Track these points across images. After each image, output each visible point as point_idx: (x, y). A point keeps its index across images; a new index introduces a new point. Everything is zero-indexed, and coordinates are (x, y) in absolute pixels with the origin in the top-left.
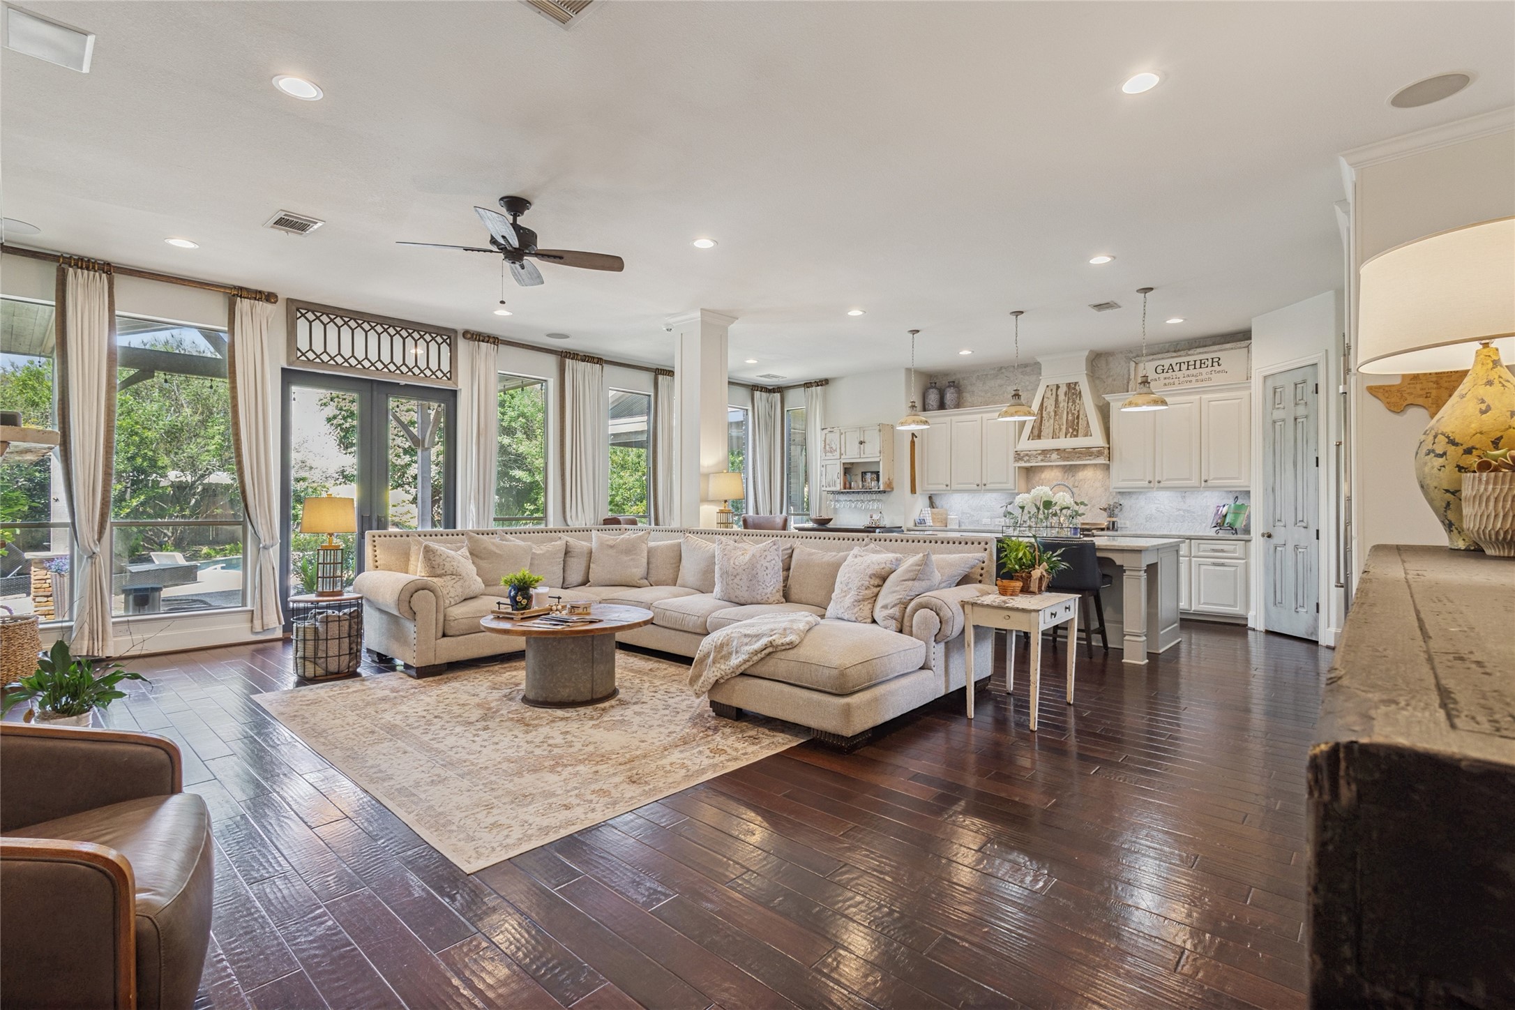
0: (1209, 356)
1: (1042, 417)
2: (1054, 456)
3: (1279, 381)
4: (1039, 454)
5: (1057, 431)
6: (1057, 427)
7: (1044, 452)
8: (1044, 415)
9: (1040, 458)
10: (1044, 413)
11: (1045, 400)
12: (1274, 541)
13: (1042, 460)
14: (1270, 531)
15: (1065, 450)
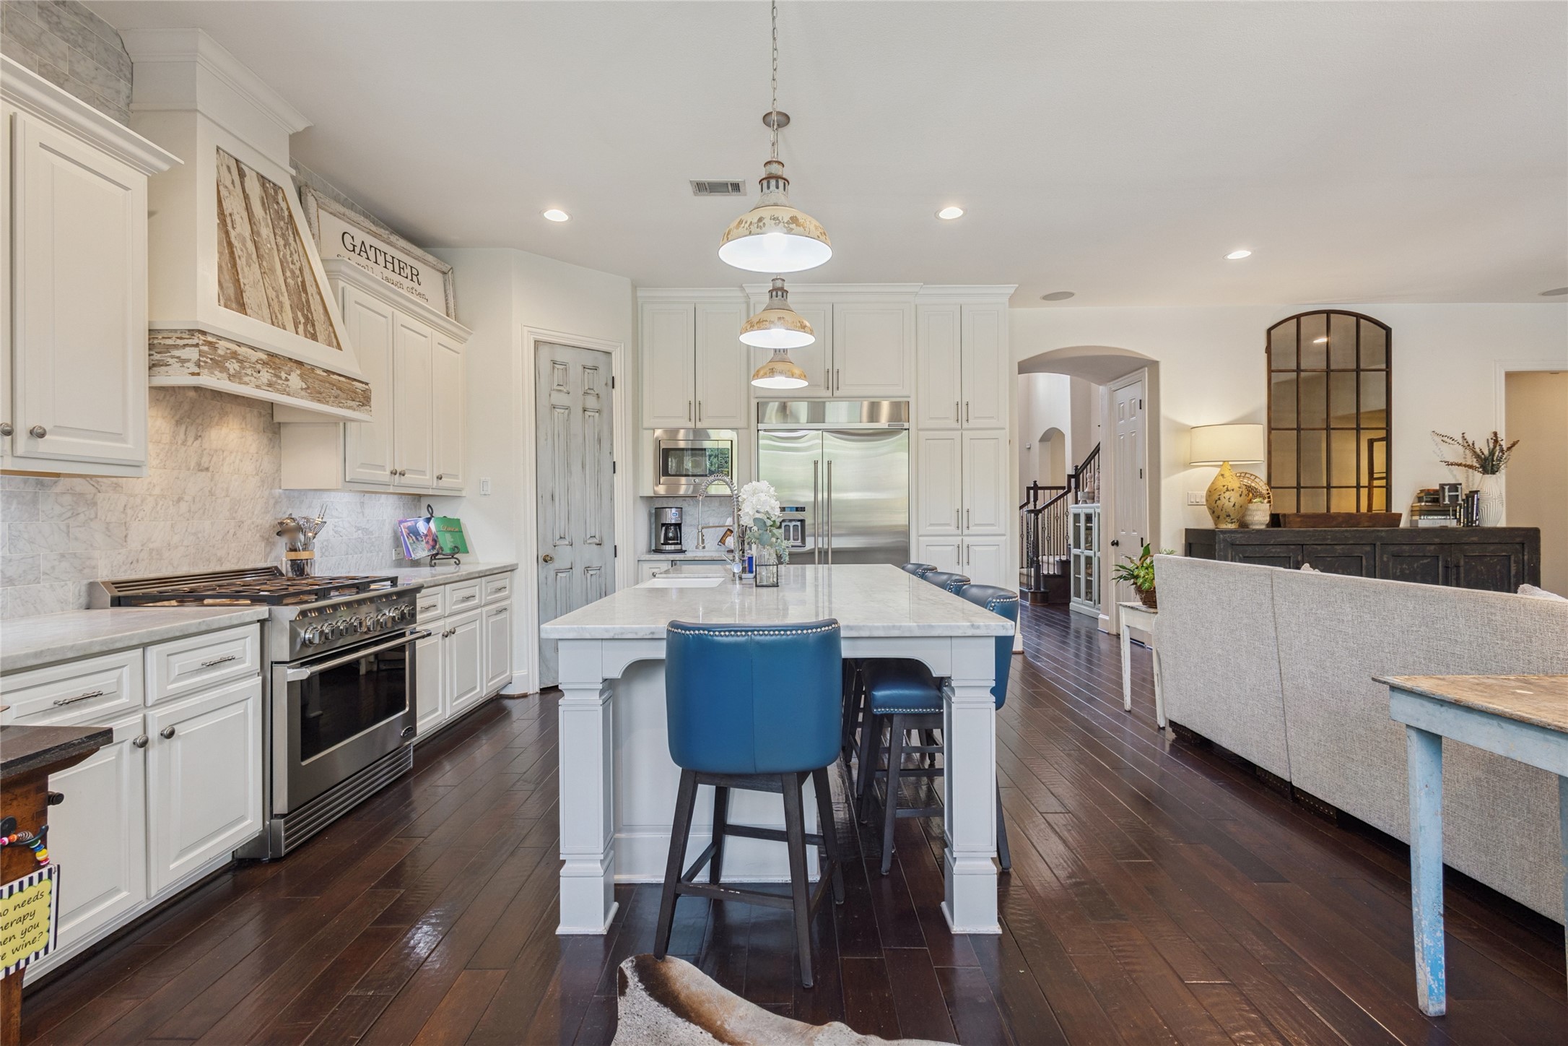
0: (410, 261)
1: (230, 244)
2: (295, 381)
3: (561, 355)
4: (264, 363)
5: (276, 308)
6: (272, 294)
7: (275, 361)
8: (233, 240)
9: (266, 376)
10: (233, 234)
11: (224, 192)
12: (558, 564)
13: (270, 385)
14: (550, 552)
15: (313, 368)
